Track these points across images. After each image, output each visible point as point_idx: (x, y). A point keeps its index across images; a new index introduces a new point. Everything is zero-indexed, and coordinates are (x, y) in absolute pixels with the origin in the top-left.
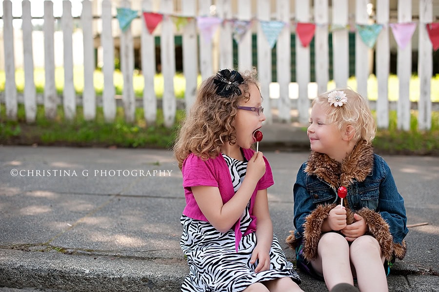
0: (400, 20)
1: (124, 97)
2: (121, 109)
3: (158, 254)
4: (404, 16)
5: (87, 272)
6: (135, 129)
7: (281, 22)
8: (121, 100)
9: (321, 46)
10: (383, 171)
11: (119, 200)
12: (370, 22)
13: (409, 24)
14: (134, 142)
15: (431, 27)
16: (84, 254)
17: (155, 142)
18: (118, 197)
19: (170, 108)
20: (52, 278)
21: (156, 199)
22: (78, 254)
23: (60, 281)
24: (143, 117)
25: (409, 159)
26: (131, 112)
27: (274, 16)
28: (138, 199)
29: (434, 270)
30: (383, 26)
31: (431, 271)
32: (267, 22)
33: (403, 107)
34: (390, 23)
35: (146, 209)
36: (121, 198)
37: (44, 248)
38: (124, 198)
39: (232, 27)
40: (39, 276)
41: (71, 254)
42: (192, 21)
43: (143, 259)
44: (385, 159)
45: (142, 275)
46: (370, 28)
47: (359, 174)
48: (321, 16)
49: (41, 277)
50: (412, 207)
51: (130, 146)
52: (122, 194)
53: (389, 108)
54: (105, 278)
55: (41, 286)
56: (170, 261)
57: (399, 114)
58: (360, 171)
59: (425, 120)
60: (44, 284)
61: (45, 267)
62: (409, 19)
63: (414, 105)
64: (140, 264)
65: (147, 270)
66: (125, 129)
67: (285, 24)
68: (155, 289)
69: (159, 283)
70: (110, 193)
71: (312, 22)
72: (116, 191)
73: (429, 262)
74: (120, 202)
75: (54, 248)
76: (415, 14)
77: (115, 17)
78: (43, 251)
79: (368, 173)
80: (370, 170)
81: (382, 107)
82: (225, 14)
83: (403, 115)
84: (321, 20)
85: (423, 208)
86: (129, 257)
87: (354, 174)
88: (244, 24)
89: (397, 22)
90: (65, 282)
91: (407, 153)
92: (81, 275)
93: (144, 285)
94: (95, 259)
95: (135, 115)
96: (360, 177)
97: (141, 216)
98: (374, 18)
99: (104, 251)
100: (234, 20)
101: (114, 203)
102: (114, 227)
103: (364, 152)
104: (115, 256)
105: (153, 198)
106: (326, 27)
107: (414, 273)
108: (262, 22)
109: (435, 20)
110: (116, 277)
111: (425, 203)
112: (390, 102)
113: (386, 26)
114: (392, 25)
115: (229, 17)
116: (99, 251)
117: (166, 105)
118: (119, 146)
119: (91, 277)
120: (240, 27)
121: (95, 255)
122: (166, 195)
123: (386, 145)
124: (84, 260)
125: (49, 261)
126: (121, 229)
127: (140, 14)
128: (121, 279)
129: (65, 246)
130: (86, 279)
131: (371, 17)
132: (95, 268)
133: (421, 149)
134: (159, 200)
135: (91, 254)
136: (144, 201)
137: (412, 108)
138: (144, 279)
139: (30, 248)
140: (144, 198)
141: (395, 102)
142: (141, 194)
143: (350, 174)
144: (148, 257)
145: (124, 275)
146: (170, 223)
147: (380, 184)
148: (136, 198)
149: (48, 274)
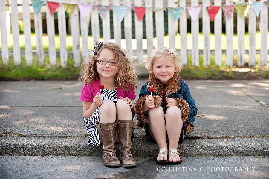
0: (192, 5)
1: (37, 51)
2: (35, 58)
3: (70, 135)
4: (194, 3)
5: (35, 145)
6: (44, 69)
7: (126, 7)
8: (36, 52)
9: (149, 19)
10: (185, 88)
11: (44, 109)
12: (176, 6)
13: (197, 7)
14: (45, 77)
15: (209, 8)
16: (32, 136)
17: (57, 76)
18: (43, 107)
19: (64, 57)
20: (17, 149)
21: (64, 107)
22: (29, 136)
23: (21, 150)
24: (49, 63)
25: (199, 81)
26: (42, 59)
27: (122, 3)
28: (54, 108)
29: (209, 136)
30: (183, 8)
31: (207, 136)
32: (118, 7)
33: (195, 53)
34: (186, 6)
35: (59, 113)
36: (45, 108)
37: (10, 134)
38: (46, 108)
39: (99, 10)
40: (10, 148)
41: (25, 136)
42: (76, 6)
43: (63, 137)
44: (186, 82)
45: (64, 145)
46: (176, 10)
47: (174, 89)
48: (148, 3)
49: (11, 149)
50: (199, 106)
51: (43, 79)
52: (44, 105)
53: (187, 53)
54: (45, 147)
55: (11, 153)
56: (77, 138)
57: (193, 57)
58: (175, 88)
59: (207, 60)
60: (13, 152)
61: (13, 143)
62: (197, 4)
63: (201, 51)
64: (62, 140)
65: (66, 142)
66: (39, 69)
67: (128, 7)
68: (71, 151)
69: (73, 148)
70: (38, 105)
71: (143, 6)
72: (41, 104)
73: (206, 132)
74: (44, 110)
75: (15, 134)
76: (200, 2)
77: (31, 5)
78: (10, 136)
79: (178, 89)
80: (179, 87)
81: (183, 53)
82: (94, 3)
83: (195, 57)
84: (149, 5)
85: (205, 107)
86: (56, 137)
87: (172, 89)
88: (105, 8)
89: (190, 6)
90: (24, 151)
91: (198, 78)
92: (32, 147)
93: (65, 150)
94: (38, 138)
95: (44, 61)
96: (175, 91)
97: (57, 116)
98: (178, 4)
99: (42, 135)
100: (100, 6)
101: (41, 110)
102: (44, 122)
103: (177, 78)
104: (48, 136)
105: (62, 107)
106: (151, 9)
107: (199, 138)
108: (116, 7)
109: (211, 4)
110: (50, 146)
111: (206, 104)
112: (188, 50)
113: (185, 8)
114: (188, 8)
115: (97, 4)
116: (39, 134)
117: (62, 55)
118: (36, 79)
119: (37, 147)
120: (103, 10)
121: (38, 136)
122: (69, 105)
123: (186, 74)
124: (32, 139)
125: (14, 141)
126: (49, 123)
127: (45, 3)
128: (53, 147)
129: (21, 133)
130: (35, 148)
131: (176, 3)
132: (39, 143)
133: (205, 76)
134: (65, 108)
135: (35, 136)
136: (57, 109)
137: (200, 54)
138: (65, 147)
139: (2, 135)
140: (57, 107)
141: (191, 50)
142: (55, 105)
143: (170, 89)
144: (65, 136)
145: (54, 145)
146: (73, 119)
147: (184, 94)
148: (52, 107)
149: (15, 147)
